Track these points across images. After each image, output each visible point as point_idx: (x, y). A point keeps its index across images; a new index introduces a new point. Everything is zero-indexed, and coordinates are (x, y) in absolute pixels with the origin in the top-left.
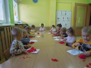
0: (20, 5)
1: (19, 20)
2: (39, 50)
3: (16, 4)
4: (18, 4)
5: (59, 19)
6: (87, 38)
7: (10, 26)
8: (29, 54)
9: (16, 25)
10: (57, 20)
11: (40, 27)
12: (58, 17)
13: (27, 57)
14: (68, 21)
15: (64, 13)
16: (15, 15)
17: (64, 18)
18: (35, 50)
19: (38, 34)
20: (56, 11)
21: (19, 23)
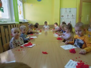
0: (25, 4)
1: (24, 19)
2: (35, 45)
3: (21, 3)
4: (23, 4)
5: (63, 16)
6: (79, 33)
7: (15, 24)
8: (25, 47)
9: (21, 23)
10: (61, 18)
11: (44, 25)
12: (63, 14)
13: (22, 50)
14: (73, 18)
15: (68, 10)
16: (20, 14)
17: (68, 16)
18: (31, 45)
19: (41, 31)
20: (60, 9)
21: (24, 21)
